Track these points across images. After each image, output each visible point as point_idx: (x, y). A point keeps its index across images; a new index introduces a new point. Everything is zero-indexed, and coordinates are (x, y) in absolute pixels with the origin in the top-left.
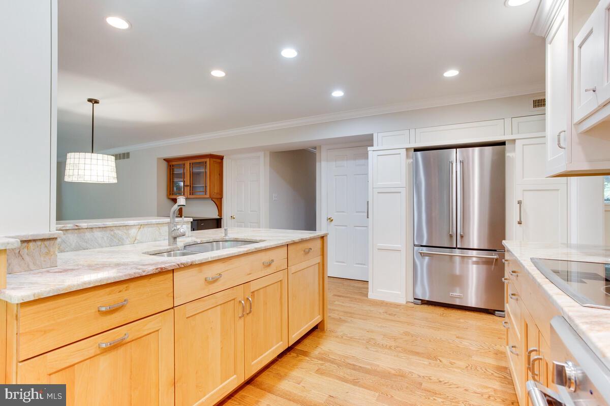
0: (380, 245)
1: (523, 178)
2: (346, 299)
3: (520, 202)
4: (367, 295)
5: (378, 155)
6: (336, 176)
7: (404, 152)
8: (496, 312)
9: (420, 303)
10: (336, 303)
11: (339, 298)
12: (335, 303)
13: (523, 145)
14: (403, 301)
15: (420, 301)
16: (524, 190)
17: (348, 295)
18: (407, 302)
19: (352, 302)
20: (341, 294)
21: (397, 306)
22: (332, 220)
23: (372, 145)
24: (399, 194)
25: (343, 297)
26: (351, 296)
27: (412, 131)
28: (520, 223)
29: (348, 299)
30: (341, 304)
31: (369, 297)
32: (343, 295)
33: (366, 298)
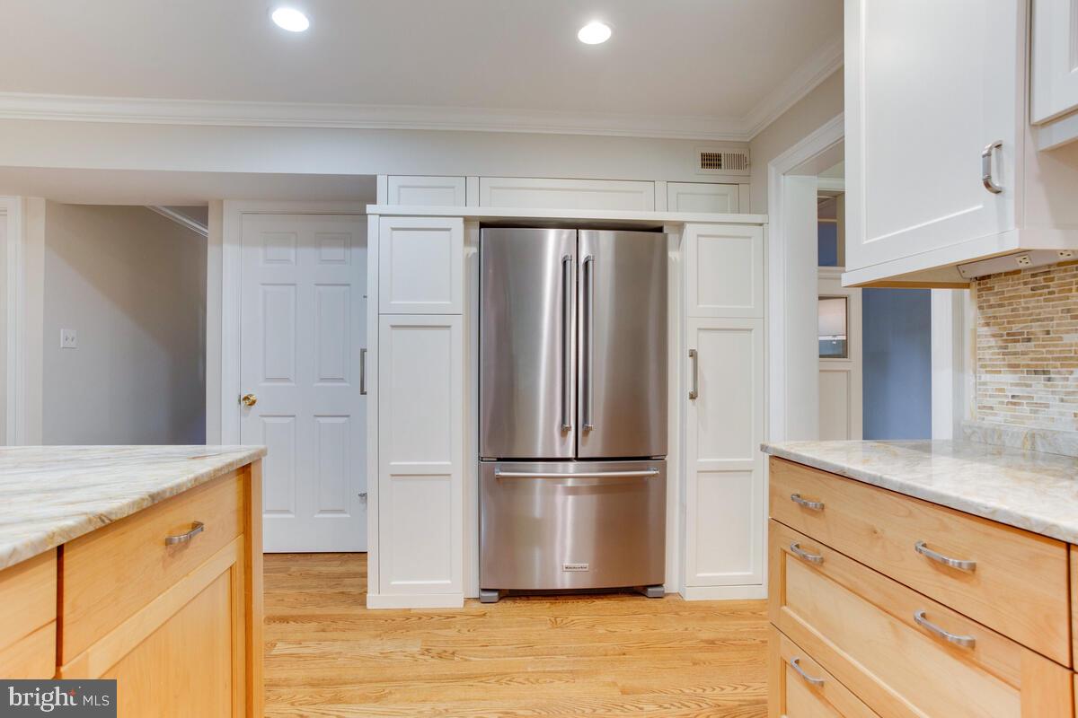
0: (398, 464)
1: (698, 304)
2: (307, 626)
3: (693, 354)
4: (361, 599)
5: (394, 229)
6: (263, 284)
7: (458, 225)
8: (650, 589)
9: (496, 599)
10: (281, 648)
11: (284, 625)
12: (274, 652)
13: (699, 236)
14: (455, 601)
15: (496, 594)
16: (699, 329)
17: (310, 610)
18: (467, 600)
19: (328, 635)
20: (286, 612)
21: (448, 618)
22: (254, 402)
23: (374, 201)
24: (446, 332)
25: (296, 619)
26: (318, 611)
27: (473, 182)
28: (693, 397)
29: (314, 624)
30: (294, 649)
31: (369, 606)
32: (295, 612)
33: (358, 611)
